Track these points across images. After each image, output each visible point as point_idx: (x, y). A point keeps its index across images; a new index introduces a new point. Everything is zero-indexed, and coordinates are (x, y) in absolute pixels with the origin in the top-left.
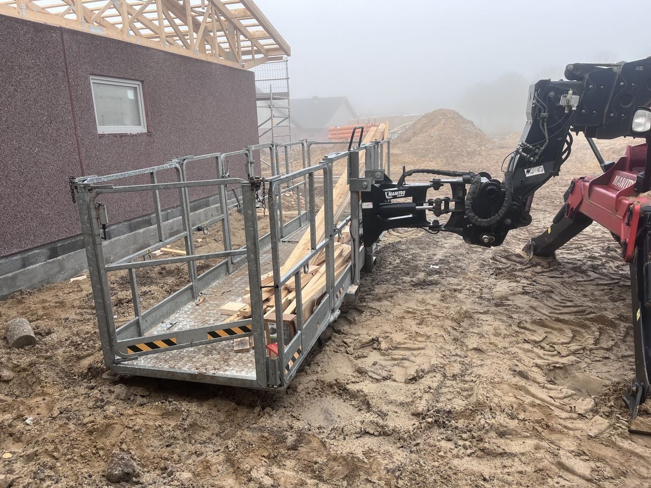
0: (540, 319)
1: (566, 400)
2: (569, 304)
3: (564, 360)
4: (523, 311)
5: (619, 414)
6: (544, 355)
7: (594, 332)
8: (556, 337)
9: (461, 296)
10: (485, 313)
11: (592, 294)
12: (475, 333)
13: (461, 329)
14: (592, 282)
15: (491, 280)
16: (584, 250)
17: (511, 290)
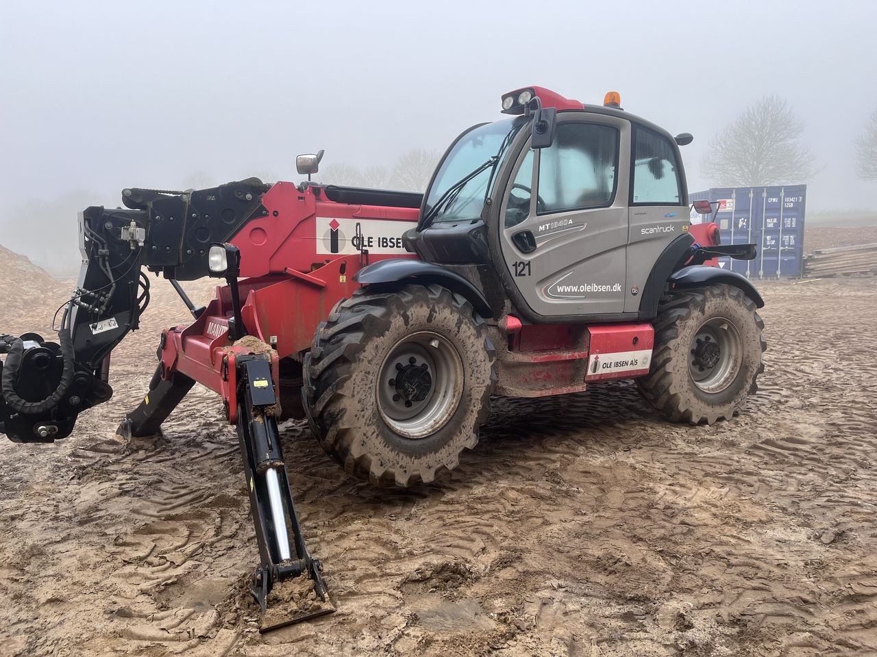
0: (146, 524)
1: (183, 625)
2: (183, 492)
3: (180, 571)
4: (122, 519)
5: (246, 616)
6: (153, 573)
7: (214, 520)
8: (168, 543)
9: (22, 525)
10: (64, 540)
11: (211, 471)
12: (49, 576)
13: (25, 578)
14: (209, 456)
15: (71, 488)
16: (197, 417)
17: (102, 495)
